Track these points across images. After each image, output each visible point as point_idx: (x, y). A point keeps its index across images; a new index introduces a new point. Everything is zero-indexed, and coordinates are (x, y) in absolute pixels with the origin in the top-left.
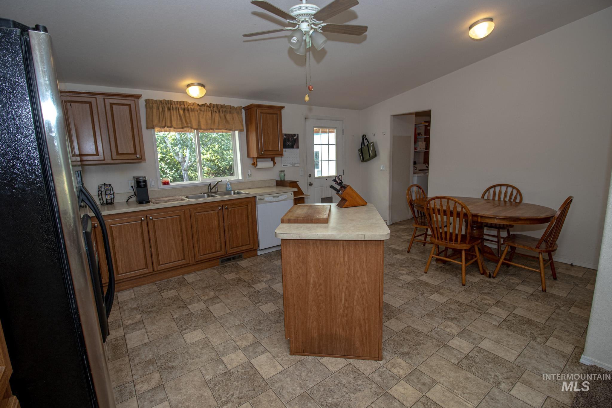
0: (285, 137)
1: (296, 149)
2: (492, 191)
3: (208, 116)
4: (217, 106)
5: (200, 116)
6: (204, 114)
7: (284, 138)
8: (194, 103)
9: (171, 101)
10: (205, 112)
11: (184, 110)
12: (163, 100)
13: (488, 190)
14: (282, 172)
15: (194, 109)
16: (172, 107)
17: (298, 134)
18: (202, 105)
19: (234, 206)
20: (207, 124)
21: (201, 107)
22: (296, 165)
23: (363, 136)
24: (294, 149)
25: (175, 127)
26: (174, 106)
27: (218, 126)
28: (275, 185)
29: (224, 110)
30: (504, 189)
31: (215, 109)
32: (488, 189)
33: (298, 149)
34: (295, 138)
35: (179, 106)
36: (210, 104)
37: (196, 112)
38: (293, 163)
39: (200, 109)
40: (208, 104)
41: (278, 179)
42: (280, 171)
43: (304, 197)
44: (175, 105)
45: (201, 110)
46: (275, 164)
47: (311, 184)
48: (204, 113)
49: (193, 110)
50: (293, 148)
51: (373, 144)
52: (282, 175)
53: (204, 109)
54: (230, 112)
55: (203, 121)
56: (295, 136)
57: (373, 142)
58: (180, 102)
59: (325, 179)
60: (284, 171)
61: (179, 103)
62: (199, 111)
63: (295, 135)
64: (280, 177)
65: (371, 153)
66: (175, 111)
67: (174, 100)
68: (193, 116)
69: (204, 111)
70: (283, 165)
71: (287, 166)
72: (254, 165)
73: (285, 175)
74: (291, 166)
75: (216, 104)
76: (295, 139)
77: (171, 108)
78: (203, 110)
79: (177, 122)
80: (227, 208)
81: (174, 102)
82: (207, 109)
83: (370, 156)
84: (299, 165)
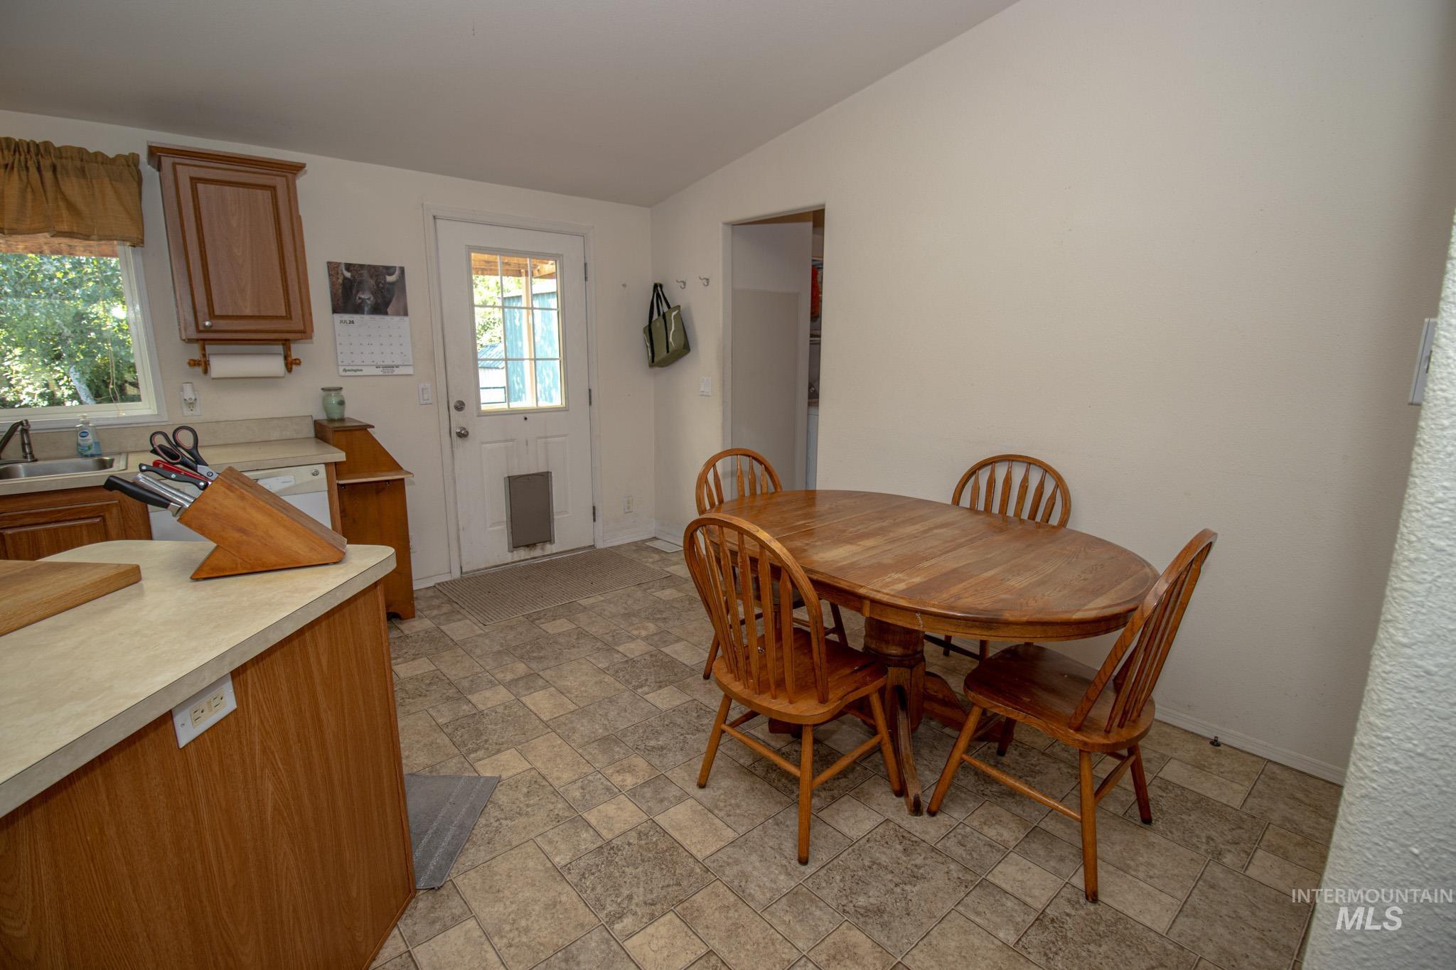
0: (348, 275)
1: (397, 319)
2: (984, 476)
7: (345, 278)
13: (973, 472)
14: (333, 393)
17: (402, 270)
22: (397, 371)
23: (656, 286)
24: (387, 318)
28: (312, 434)
30: (1018, 472)
32: (972, 468)
33: (406, 319)
34: (390, 279)
38: (386, 363)
41: (321, 416)
42: (324, 389)
43: (403, 479)
46: (290, 364)
47: (463, 435)
50: (386, 313)
51: (679, 314)
52: (334, 400)
56: (391, 274)
57: (679, 306)
59: (522, 416)
60: (341, 388)
63: (389, 270)
64: (326, 411)
65: (671, 340)
70: (341, 369)
71: (359, 373)
73: (342, 403)
74: (379, 371)
76: (393, 284)
83: (668, 352)
84: (410, 371)
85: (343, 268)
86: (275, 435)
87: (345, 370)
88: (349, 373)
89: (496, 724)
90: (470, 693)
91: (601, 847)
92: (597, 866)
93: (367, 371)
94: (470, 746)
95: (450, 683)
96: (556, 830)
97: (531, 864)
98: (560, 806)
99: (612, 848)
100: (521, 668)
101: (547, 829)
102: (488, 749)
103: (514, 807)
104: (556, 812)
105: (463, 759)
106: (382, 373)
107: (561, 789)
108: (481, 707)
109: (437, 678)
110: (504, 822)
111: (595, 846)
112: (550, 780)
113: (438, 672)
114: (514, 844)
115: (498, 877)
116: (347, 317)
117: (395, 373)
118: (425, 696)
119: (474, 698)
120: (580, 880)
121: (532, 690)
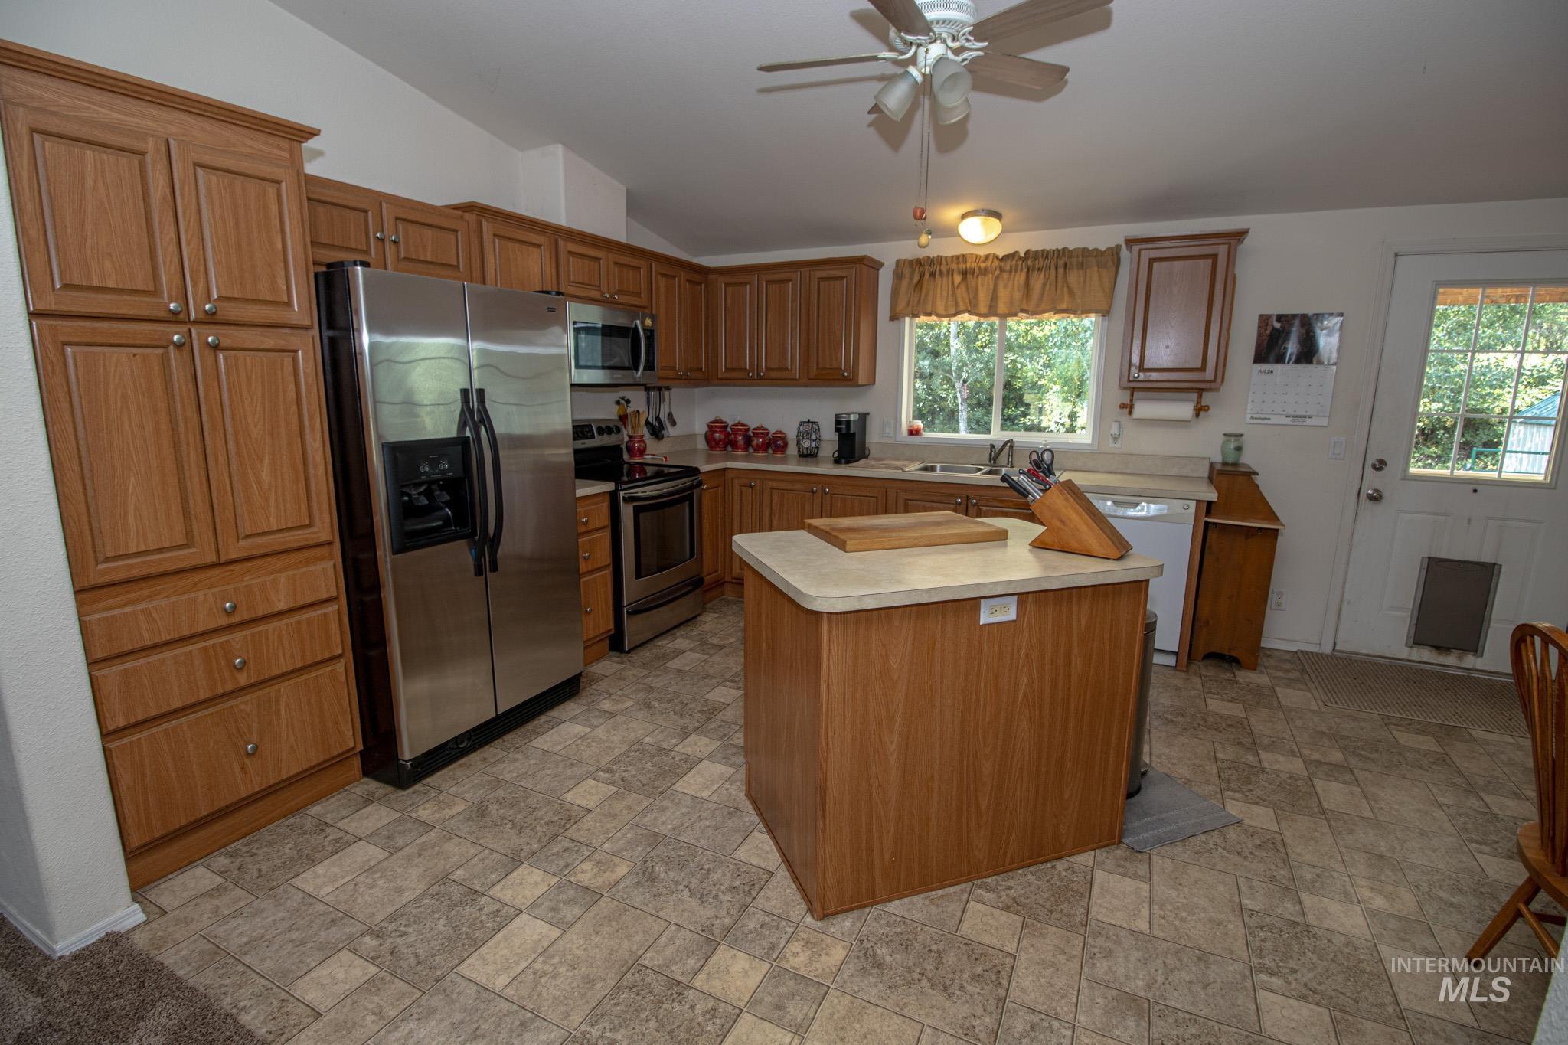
0: (1277, 325)
3: (1018, 281)
4: (1045, 254)
5: (1001, 284)
6: (1009, 279)
7: (1274, 329)
8: (987, 257)
9: (939, 258)
10: (1013, 273)
11: (964, 274)
12: (924, 258)
14: (1233, 439)
15: (986, 269)
16: (940, 270)
17: (1343, 314)
18: (1006, 257)
19: (996, 504)
20: (1011, 302)
21: (1003, 264)
22: (1308, 422)
24: (1310, 368)
25: (942, 312)
26: (944, 268)
27: (1038, 305)
28: (1206, 475)
29: (1061, 263)
31: (1040, 263)
33: (1333, 367)
35: (954, 266)
36: (1027, 252)
37: (991, 276)
38: (1298, 413)
39: (1001, 267)
40: (1022, 255)
41: (1218, 458)
42: (1225, 435)
43: (1278, 530)
44: (947, 264)
45: (1002, 270)
46: (1200, 410)
47: (1376, 498)
48: (1010, 275)
49: (984, 272)
50: (1311, 362)
52: (1232, 446)
53: (1011, 266)
54: (1081, 266)
55: (1003, 294)
58: (958, 257)
59: (1469, 487)
60: (1242, 435)
61: (955, 259)
62: (998, 272)
64: (1223, 453)
66: (945, 279)
67: (945, 255)
68: (982, 285)
69: (1011, 271)
70: (1249, 416)
71: (1266, 422)
72: (1128, 407)
74: (1288, 421)
75: (1043, 250)
77: (937, 273)
78: (1008, 268)
79: (947, 302)
80: (975, 505)
81: (946, 258)
82: (1016, 265)
84: (1324, 422)
85: (1274, 318)
86: (1174, 471)
87: (1252, 418)
88: (1255, 421)
89: (1270, 784)
90: (1264, 749)
91: (1298, 923)
92: (1282, 931)
93: (1274, 420)
94: (1232, 785)
95: (1251, 734)
96: (1264, 885)
97: (1221, 888)
98: (1282, 872)
99: (1309, 932)
100: (1336, 756)
101: (1255, 878)
102: (1247, 796)
103: (1238, 847)
104: (1275, 874)
105: (1219, 790)
106: (1291, 423)
107: (1295, 863)
108: (1265, 764)
109: (1239, 724)
110: (1219, 849)
111: (1293, 919)
112: (1289, 851)
113: (1246, 721)
114: (1217, 867)
115: (1187, 877)
116: (1266, 367)
117: (1305, 424)
118: (1220, 732)
119: (1263, 755)
120: (1257, 928)
121: (1333, 779)
